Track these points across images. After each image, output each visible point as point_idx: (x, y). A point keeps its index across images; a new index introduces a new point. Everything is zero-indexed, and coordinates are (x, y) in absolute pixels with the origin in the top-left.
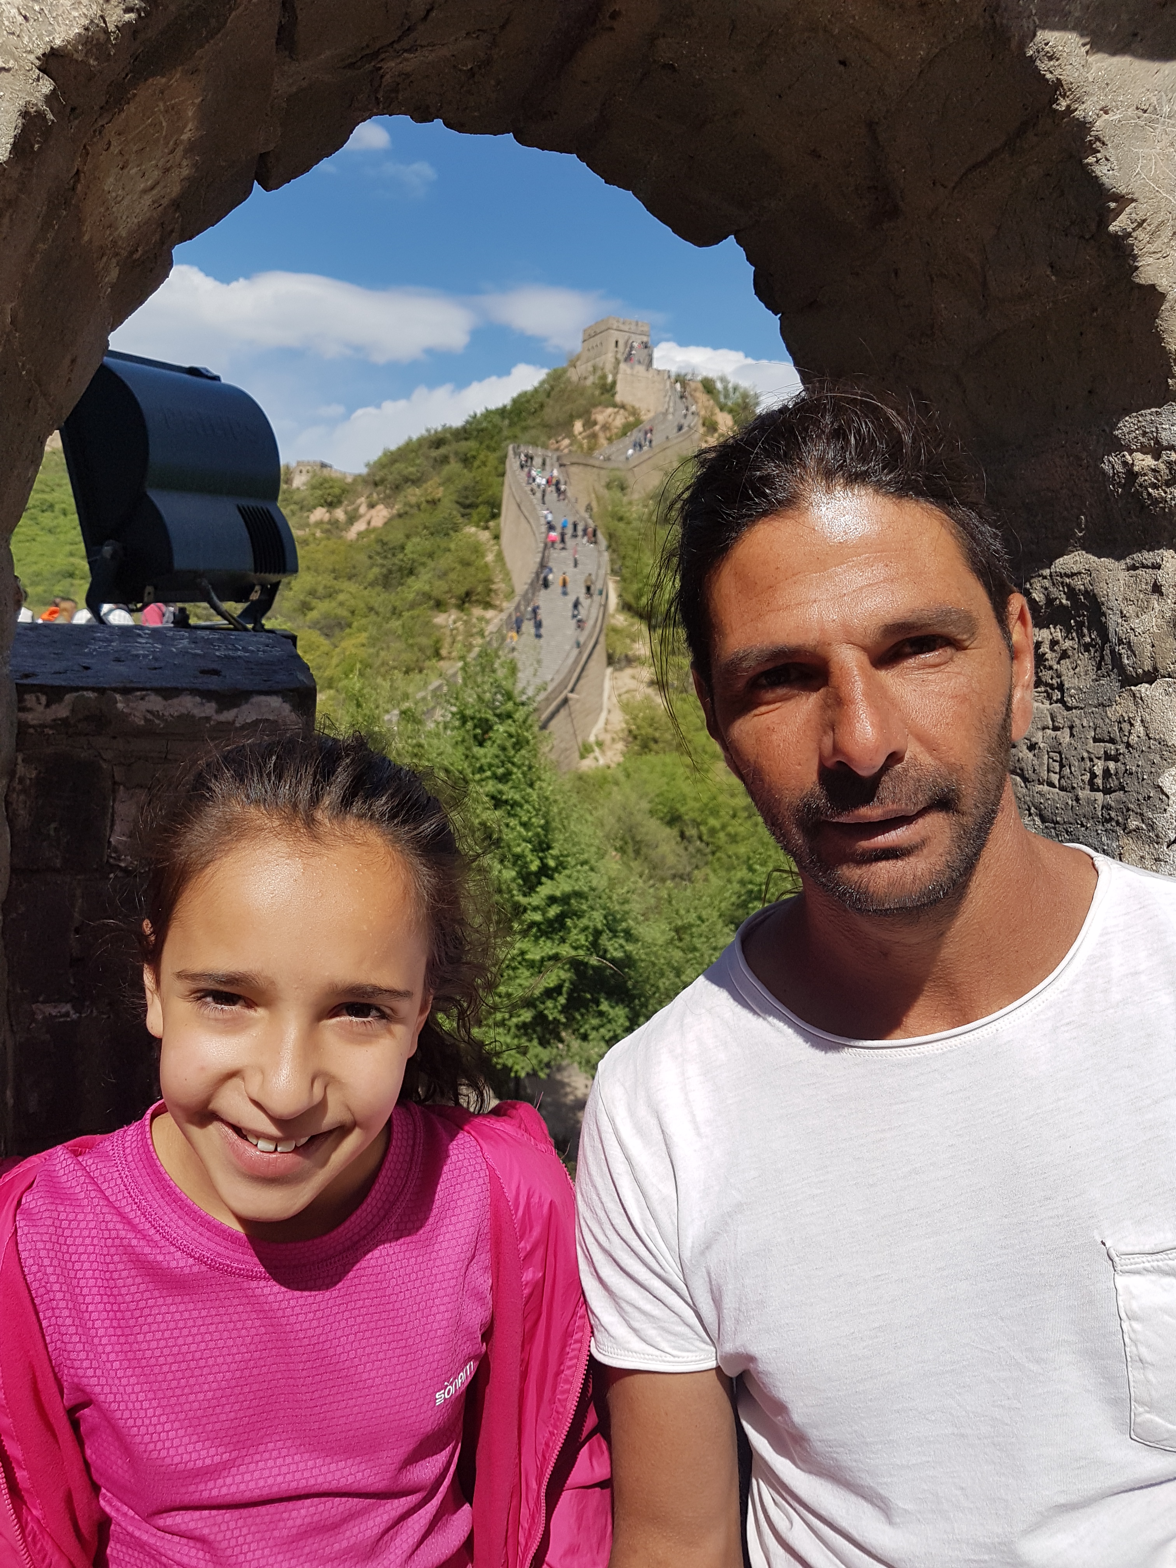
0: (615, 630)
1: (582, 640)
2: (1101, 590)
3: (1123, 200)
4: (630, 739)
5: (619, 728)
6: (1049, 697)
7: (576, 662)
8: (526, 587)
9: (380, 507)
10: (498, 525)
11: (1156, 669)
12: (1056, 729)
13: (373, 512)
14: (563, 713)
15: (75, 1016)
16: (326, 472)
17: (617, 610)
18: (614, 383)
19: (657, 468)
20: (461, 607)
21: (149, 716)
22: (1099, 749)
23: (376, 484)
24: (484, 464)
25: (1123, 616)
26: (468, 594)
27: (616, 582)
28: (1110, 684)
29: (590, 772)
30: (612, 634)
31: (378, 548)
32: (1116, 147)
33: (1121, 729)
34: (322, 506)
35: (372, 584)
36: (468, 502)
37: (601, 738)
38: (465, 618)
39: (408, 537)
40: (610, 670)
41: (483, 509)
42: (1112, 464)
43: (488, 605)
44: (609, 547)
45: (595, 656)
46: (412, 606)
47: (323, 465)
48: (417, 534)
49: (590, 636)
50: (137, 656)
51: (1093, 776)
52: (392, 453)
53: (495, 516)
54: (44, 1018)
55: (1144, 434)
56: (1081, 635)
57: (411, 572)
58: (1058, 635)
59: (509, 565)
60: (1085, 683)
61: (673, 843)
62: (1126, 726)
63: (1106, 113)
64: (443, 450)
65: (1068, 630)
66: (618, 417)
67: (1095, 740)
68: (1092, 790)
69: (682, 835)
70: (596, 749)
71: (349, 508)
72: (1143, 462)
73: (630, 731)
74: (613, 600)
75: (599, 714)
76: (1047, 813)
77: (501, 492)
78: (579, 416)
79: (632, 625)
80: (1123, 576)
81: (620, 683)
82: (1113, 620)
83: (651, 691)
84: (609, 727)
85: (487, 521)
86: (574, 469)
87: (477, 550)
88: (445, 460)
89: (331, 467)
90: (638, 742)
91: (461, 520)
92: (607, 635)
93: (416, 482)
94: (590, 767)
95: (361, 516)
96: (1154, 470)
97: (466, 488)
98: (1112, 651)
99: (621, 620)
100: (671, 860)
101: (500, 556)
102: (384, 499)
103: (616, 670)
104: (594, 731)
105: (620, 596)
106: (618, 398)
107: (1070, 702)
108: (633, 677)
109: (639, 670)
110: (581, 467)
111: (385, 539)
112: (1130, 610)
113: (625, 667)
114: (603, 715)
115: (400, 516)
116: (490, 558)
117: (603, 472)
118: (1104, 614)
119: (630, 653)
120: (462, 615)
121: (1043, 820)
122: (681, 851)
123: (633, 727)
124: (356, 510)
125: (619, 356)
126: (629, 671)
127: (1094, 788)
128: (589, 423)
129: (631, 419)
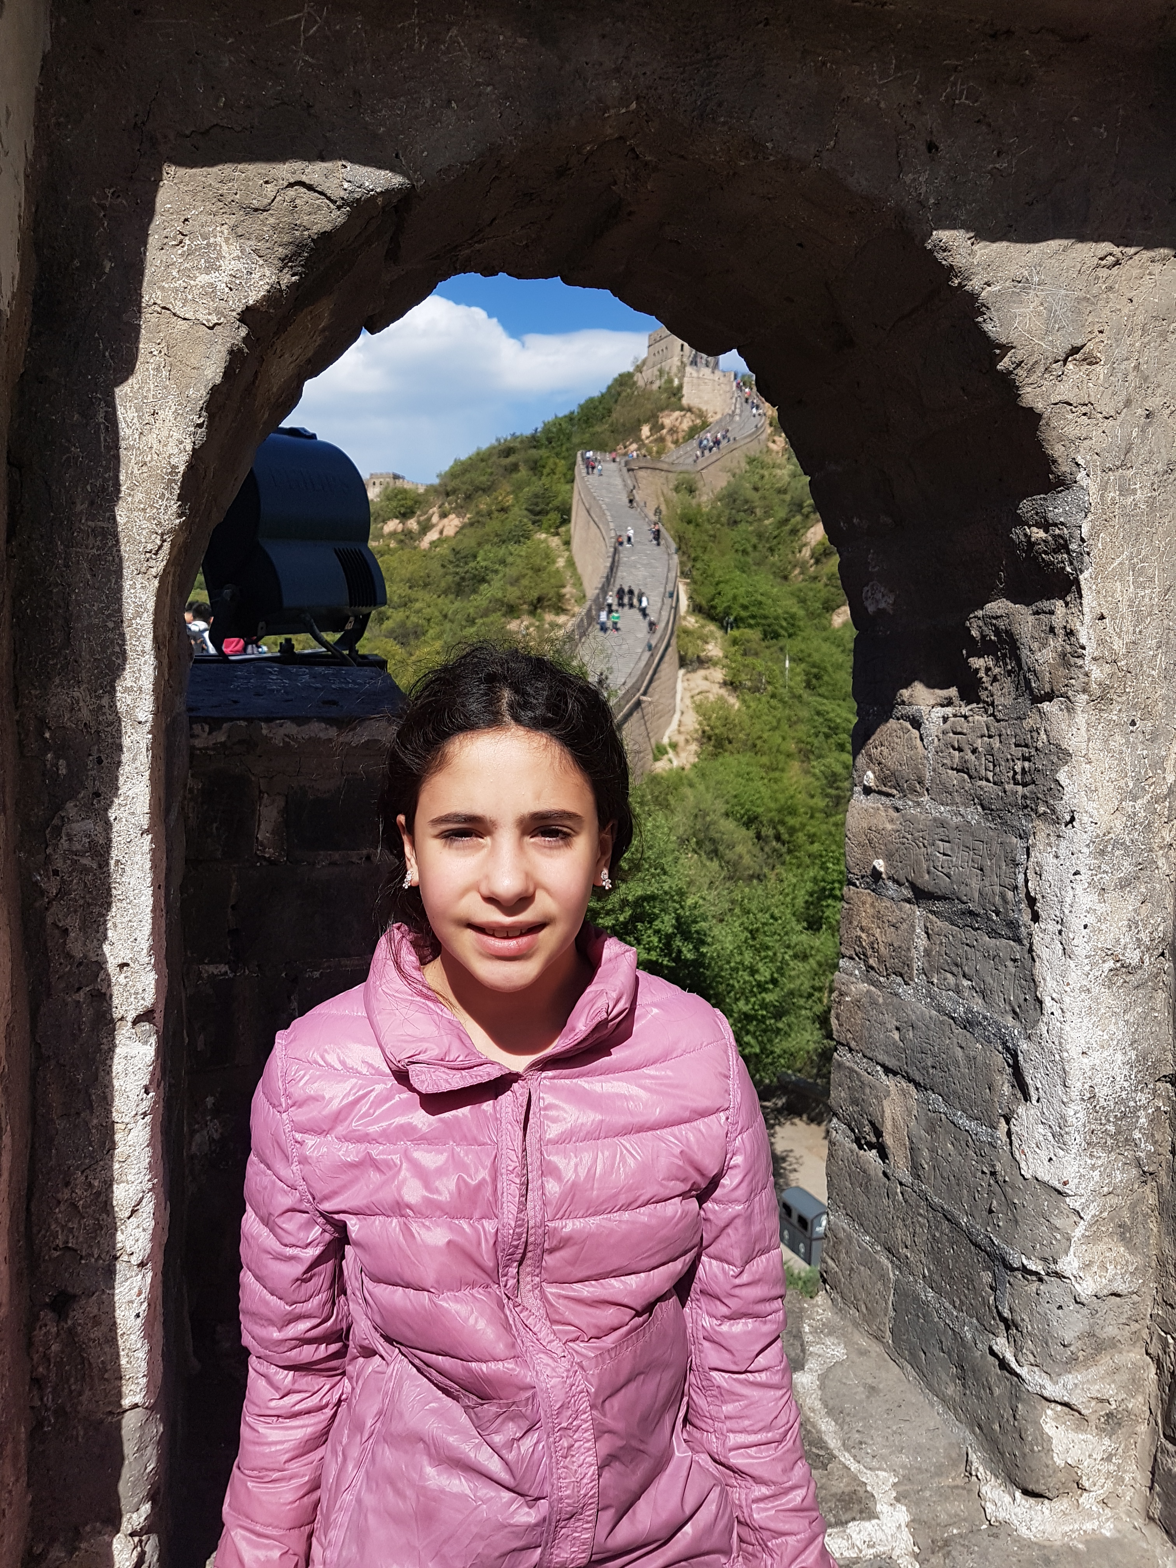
0: (686, 632)
1: (653, 643)
2: (1016, 629)
3: (1006, 348)
4: (705, 740)
5: (692, 728)
6: (986, 712)
7: (648, 665)
8: (597, 591)
9: (452, 516)
10: (568, 531)
11: (1052, 690)
12: (990, 737)
13: (446, 521)
14: (636, 716)
15: (231, 975)
16: (399, 483)
17: (687, 612)
18: (680, 387)
19: (724, 469)
20: (532, 613)
21: (287, 739)
22: (1018, 752)
23: (448, 494)
24: (553, 472)
25: (1031, 650)
26: (540, 600)
27: (687, 584)
28: (1025, 702)
29: (664, 774)
30: (683, 635)
31: (452, 558)
32: (998, 310)
33: (1032, 737)
34: (397, 518)
35: (446, 592)
36: (538, 509)
37: (674, 739)
38: (537, 623)
39: (479, 544)
40: (682, 672)
41: (554, 516)
42: (1017, 534)
43: (560, 610)
44: (679, 549)
45: (667, 658)
46: (486, 614)
47: (396, 477)
48: (487, 541)
49: (661, 639)
50: (273, 690)
51: (1015, 773)
52: (462, 463)
53: (566, 521)
54: (209, 976)
55: (1037, 514)
56: (1006, 664)
57: (483, 580)
58: (991, 664)
59: (580, 570)
60: (1008, 701)
61: (750, 843)
62: (1035, 734)
63: (989, 285)
64: (512, 459)
65: (997, 659)
66: (685, 421)
67: (1017, 745)
68: (1015, 784)
69: (759, 837)
70: (669, 750)
71: (422, 518)
72: (1038, 534)
73: (704, 732)
74: (684, 603)
75: (672, 716)
76: (985, 803)
77: (571, 498)
78: (646, 421)
79: (703, 627)
80: (1031, 618)
81: (692, 685)
82: (1024, 653)
83: (723, 692)
84: (682, 729)
85: (558, 527)
86: (641, 473)
87: (549, 557)
88: (515, 468)
89: (403, 478)
90: (712, 743)
91: (531, 527)
92: (678, 636)
93: (486, 490)
94: (664, 769)
95: (433, 526)
96: (1044, 541)
97: (536, 496)
98: (1025, 677)
99: (691, 622)
100: (747, 860)
101: (571, 563)
102: (455, 508)
103: (688, 672)
104: (668, 733)
105: (691, 598)
106: (685, 401)
107: (1000, 716)
108: (706, 679)
109: (711, 670)
110: (649, 471)
111: (457, 549)
112: (1035, 646)
113: (698, 668)
114: (677, 717)
115: (472, 524)
116: (561, 563)
117: (670, 475)
118: (1019, 648)
119: (703, 654)
120: (534, 621)
121: (984, 808)
122: (756, 850)
123: (707, 728)
124: (429, 519)
125: (685, 360)
126: (702, 673)
127: (1016, 783)
128: (657, 427)
129: (698, 421)
